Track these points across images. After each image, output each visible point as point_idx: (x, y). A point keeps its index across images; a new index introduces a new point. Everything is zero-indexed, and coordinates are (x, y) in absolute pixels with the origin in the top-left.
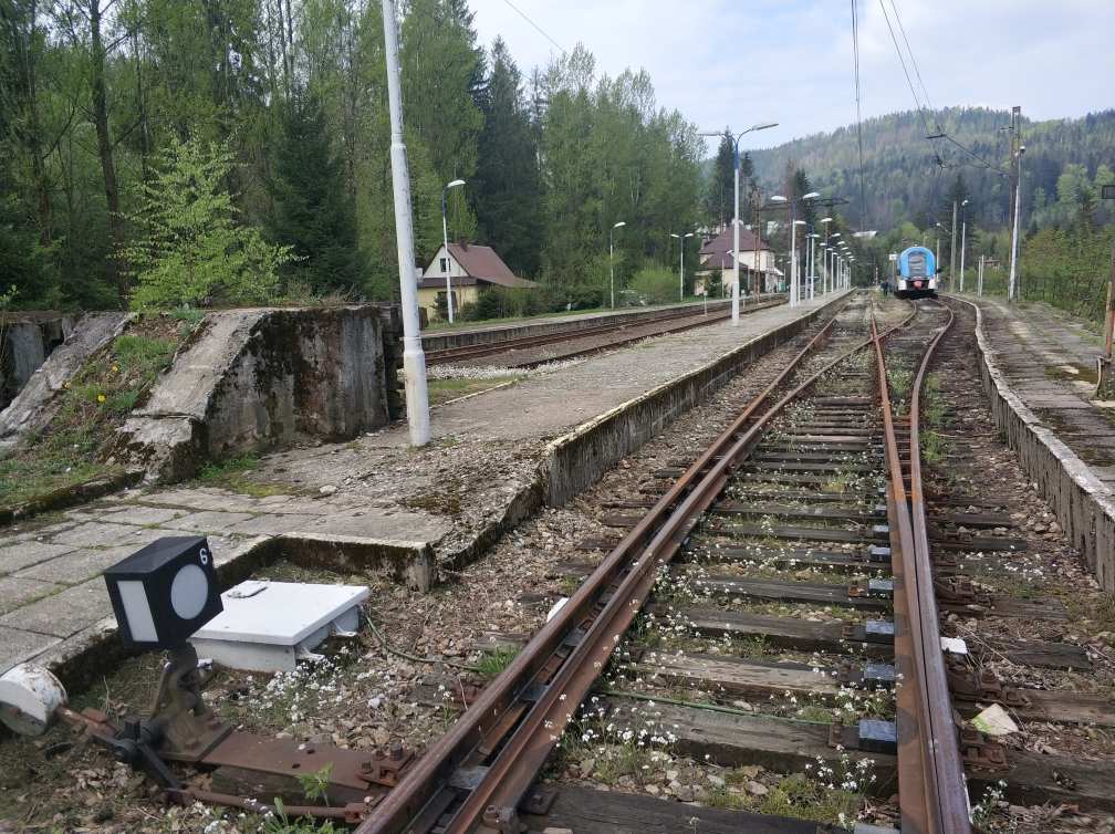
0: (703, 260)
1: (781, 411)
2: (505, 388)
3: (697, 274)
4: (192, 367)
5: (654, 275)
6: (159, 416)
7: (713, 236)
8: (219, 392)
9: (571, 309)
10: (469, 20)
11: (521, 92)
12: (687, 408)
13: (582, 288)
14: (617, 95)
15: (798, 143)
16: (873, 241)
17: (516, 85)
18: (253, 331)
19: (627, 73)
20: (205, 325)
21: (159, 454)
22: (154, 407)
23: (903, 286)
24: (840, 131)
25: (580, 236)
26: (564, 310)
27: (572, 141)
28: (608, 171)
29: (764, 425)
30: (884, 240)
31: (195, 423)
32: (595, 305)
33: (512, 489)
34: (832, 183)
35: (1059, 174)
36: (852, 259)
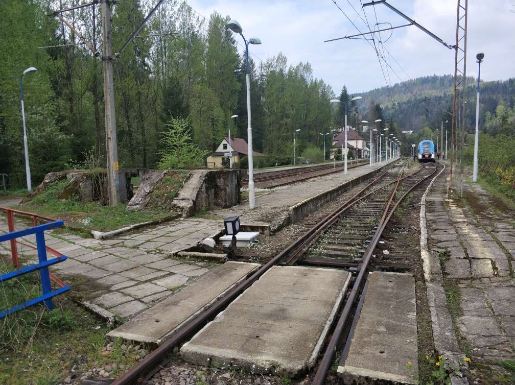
0: (334, 143)
1: (357, 203)
2: (268, 195)
3: (331, 150)
4: (189, 186)
5: (312, 151)
6: (183, 199)
7: (338, 133)
8: (198, 194)
9: (278, 165)
10: (233, 43)
11: (255, 71)
12: (327, 202)
13: (282, 157)
14: (296, 73)
15: (377, 90)
16: (411, 135)
17: (253, 68)
18: (205, 177)
19: (301, 64)
20: (190, 175)
21: (185, 209)
22: (181, 197)
23: (420, 157)
24: (396, 85)
25: (280, 133)
26: (275, 165)
27: (277, 94)
28: (292, 106)
29: (351, 206)
30: (416, 135)
31: (193, 201)
32: (287, 164)
33: (283, 217)
34: (393, 108)
35: (496, 106)
36: (400, 144)
